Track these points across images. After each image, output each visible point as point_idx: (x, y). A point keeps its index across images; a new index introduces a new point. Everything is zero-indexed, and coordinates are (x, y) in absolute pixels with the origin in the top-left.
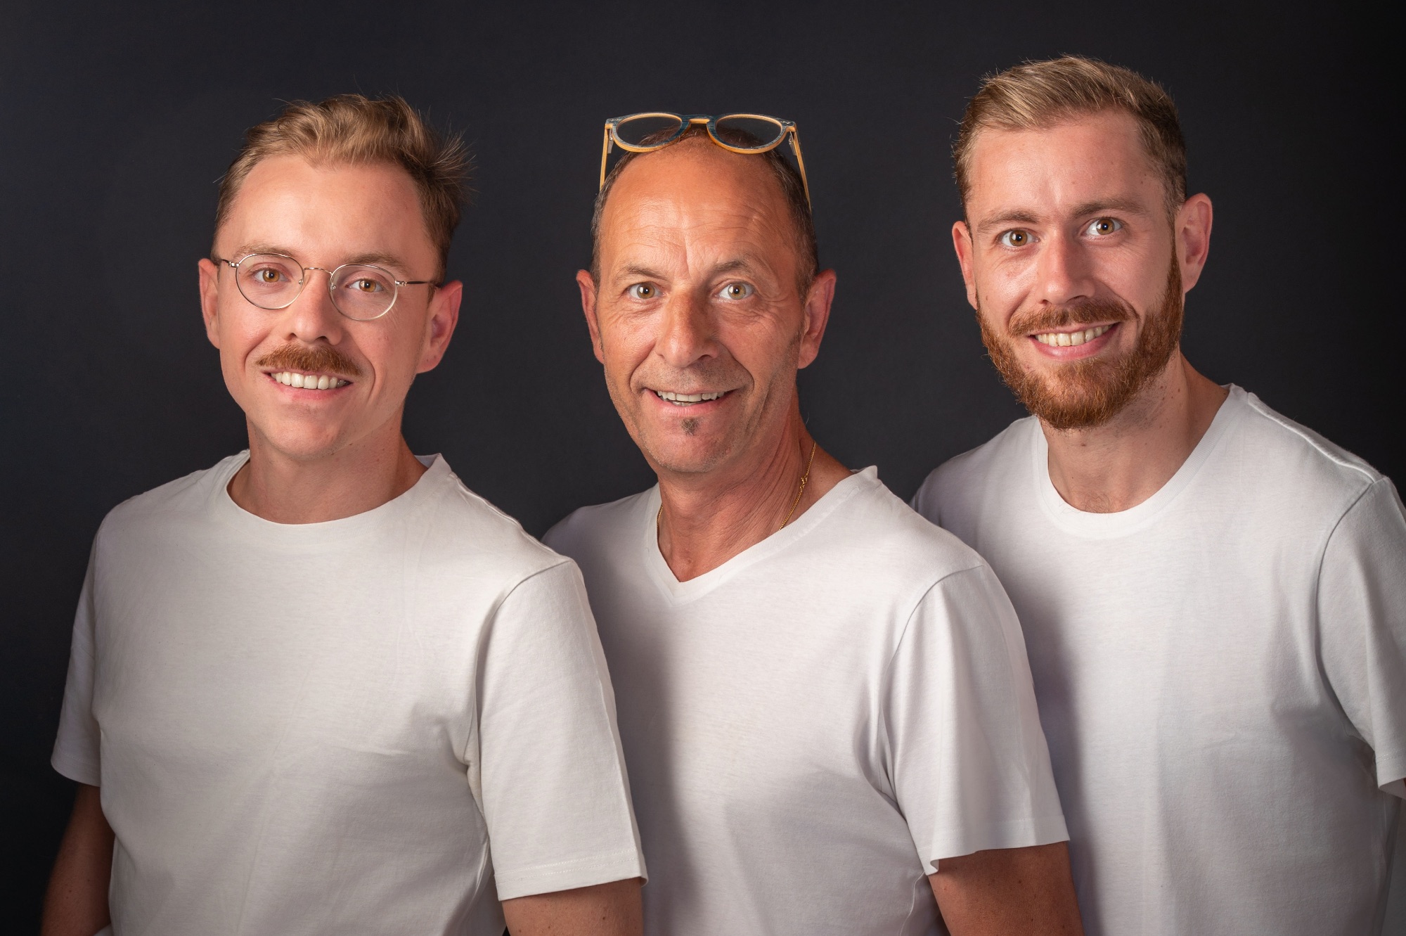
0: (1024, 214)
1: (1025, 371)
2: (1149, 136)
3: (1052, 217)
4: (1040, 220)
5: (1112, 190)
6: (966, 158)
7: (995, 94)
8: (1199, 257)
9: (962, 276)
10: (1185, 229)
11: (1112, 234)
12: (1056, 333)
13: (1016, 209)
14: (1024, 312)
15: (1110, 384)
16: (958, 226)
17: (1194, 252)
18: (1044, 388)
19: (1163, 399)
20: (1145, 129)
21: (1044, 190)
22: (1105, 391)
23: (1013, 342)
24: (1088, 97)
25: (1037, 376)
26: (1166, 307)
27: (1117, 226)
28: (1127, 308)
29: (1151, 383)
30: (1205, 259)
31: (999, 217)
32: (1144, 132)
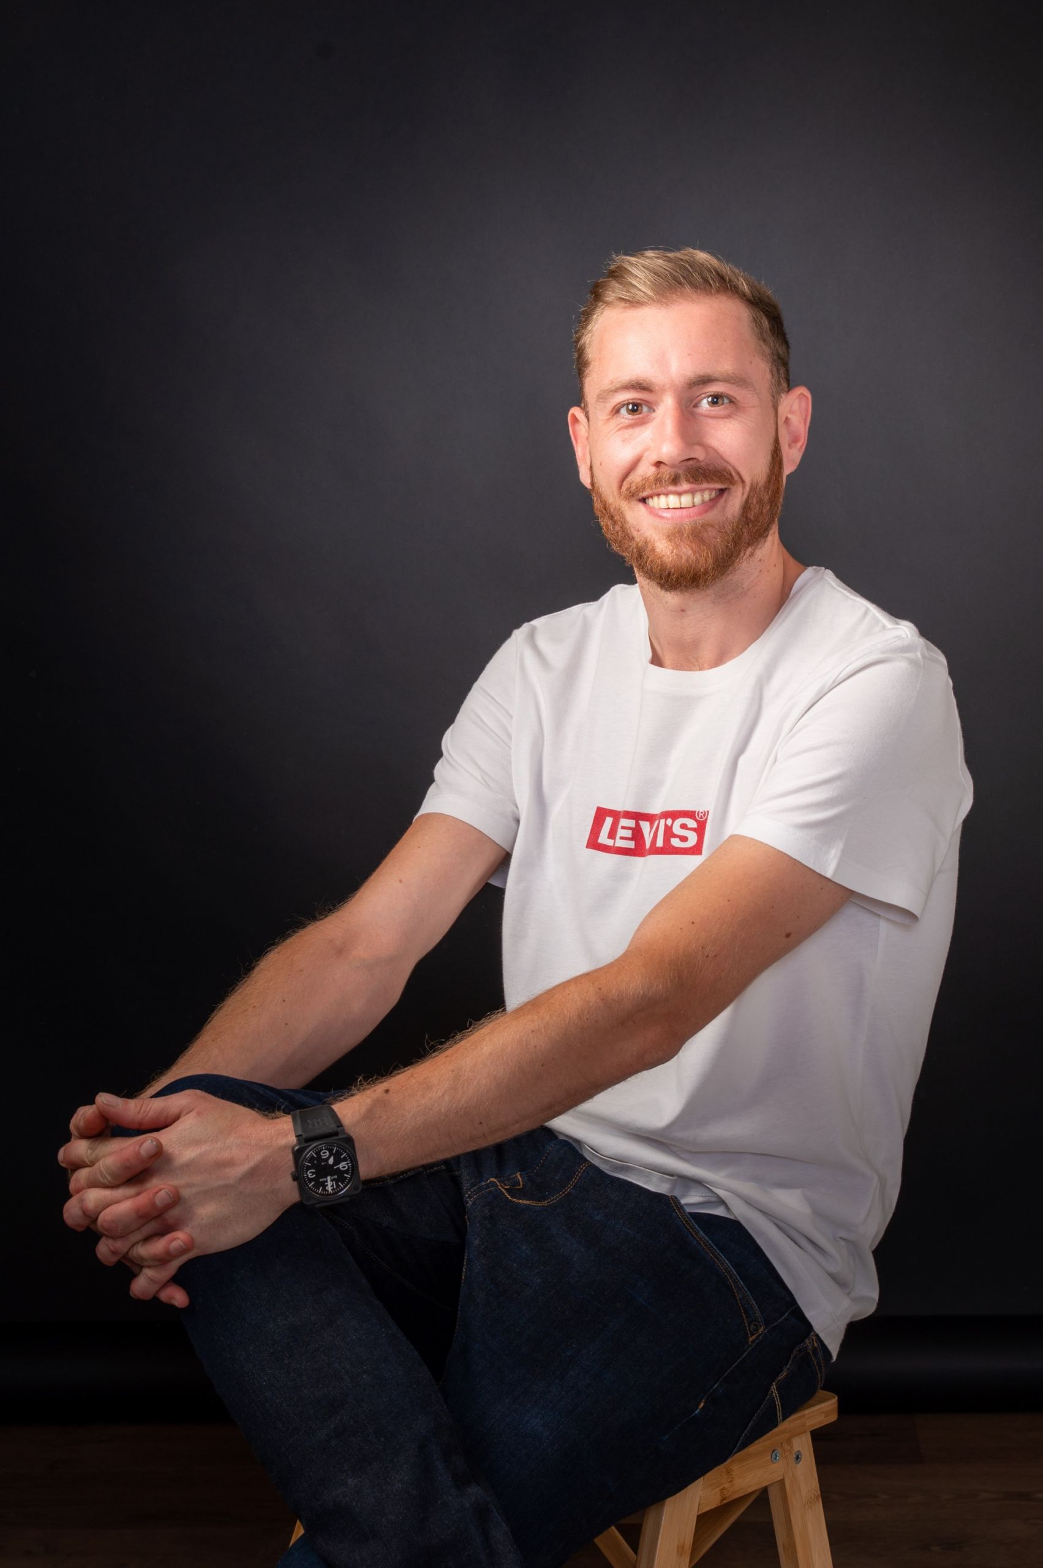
0: (642, 382)
1: (635, 534)
2: (758, 321)
3: (668, 386)
4: (657, 388)
5: (726, 366)
6: (586, 339)
7: (617, 274)
8: (799, 445)
9: (576, 459)
10: (787, 419)
11: (722, 406)
12: (667, 494)
13: (634, 378)
14: (636, 477)
15: (715, 547)
16: (575, 411)
17: (795, 440)
18: (653, 550)
19: (761, 571)
20: (755, 316)
21: (661, 361)
22: (711, 553)
23: (624, 506)
24: (706, 281)
25: (646, 538)
26: (769, 481)
27: (726, 401)
28: (734, 474)
29: (752, 555)
30: (804, 447)
31: (618, 385)
32: (754, 318)
